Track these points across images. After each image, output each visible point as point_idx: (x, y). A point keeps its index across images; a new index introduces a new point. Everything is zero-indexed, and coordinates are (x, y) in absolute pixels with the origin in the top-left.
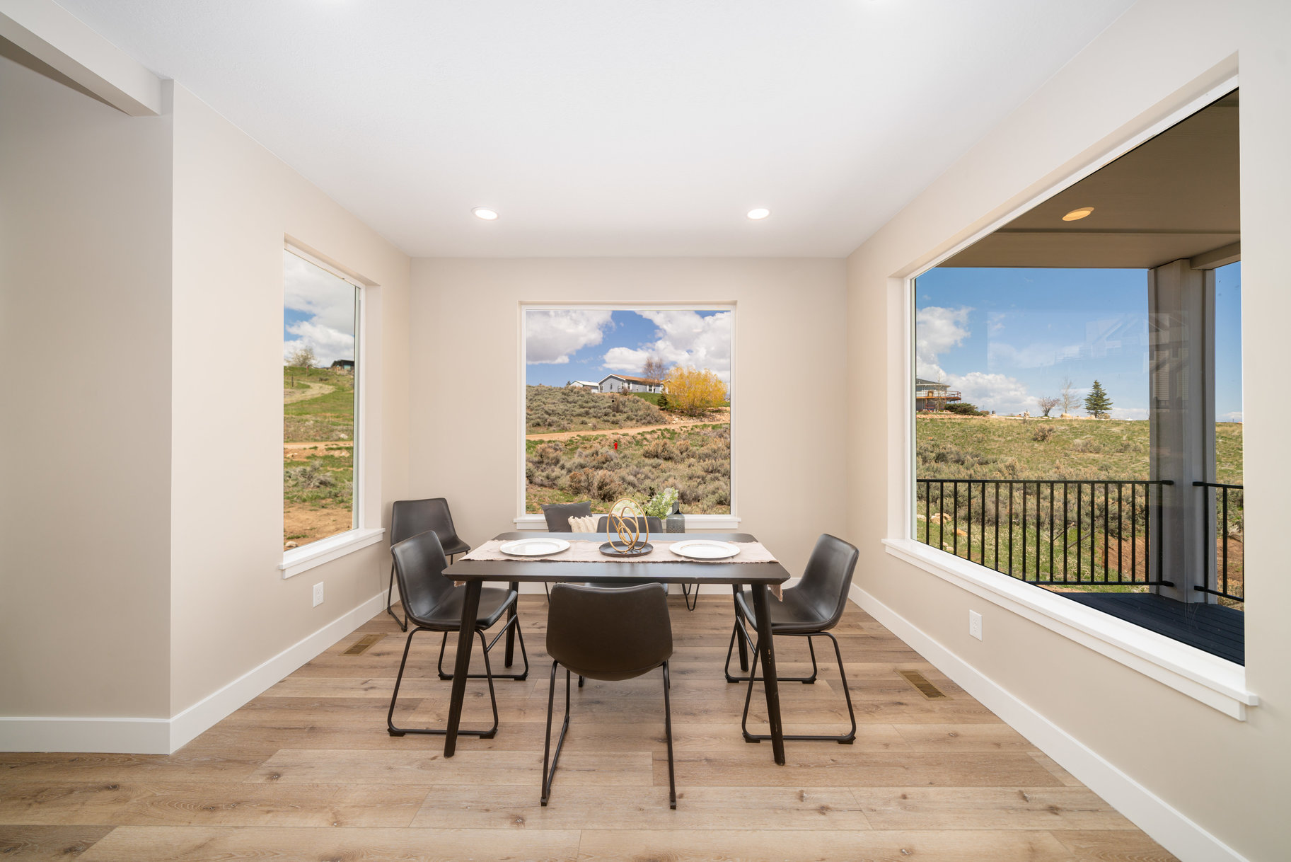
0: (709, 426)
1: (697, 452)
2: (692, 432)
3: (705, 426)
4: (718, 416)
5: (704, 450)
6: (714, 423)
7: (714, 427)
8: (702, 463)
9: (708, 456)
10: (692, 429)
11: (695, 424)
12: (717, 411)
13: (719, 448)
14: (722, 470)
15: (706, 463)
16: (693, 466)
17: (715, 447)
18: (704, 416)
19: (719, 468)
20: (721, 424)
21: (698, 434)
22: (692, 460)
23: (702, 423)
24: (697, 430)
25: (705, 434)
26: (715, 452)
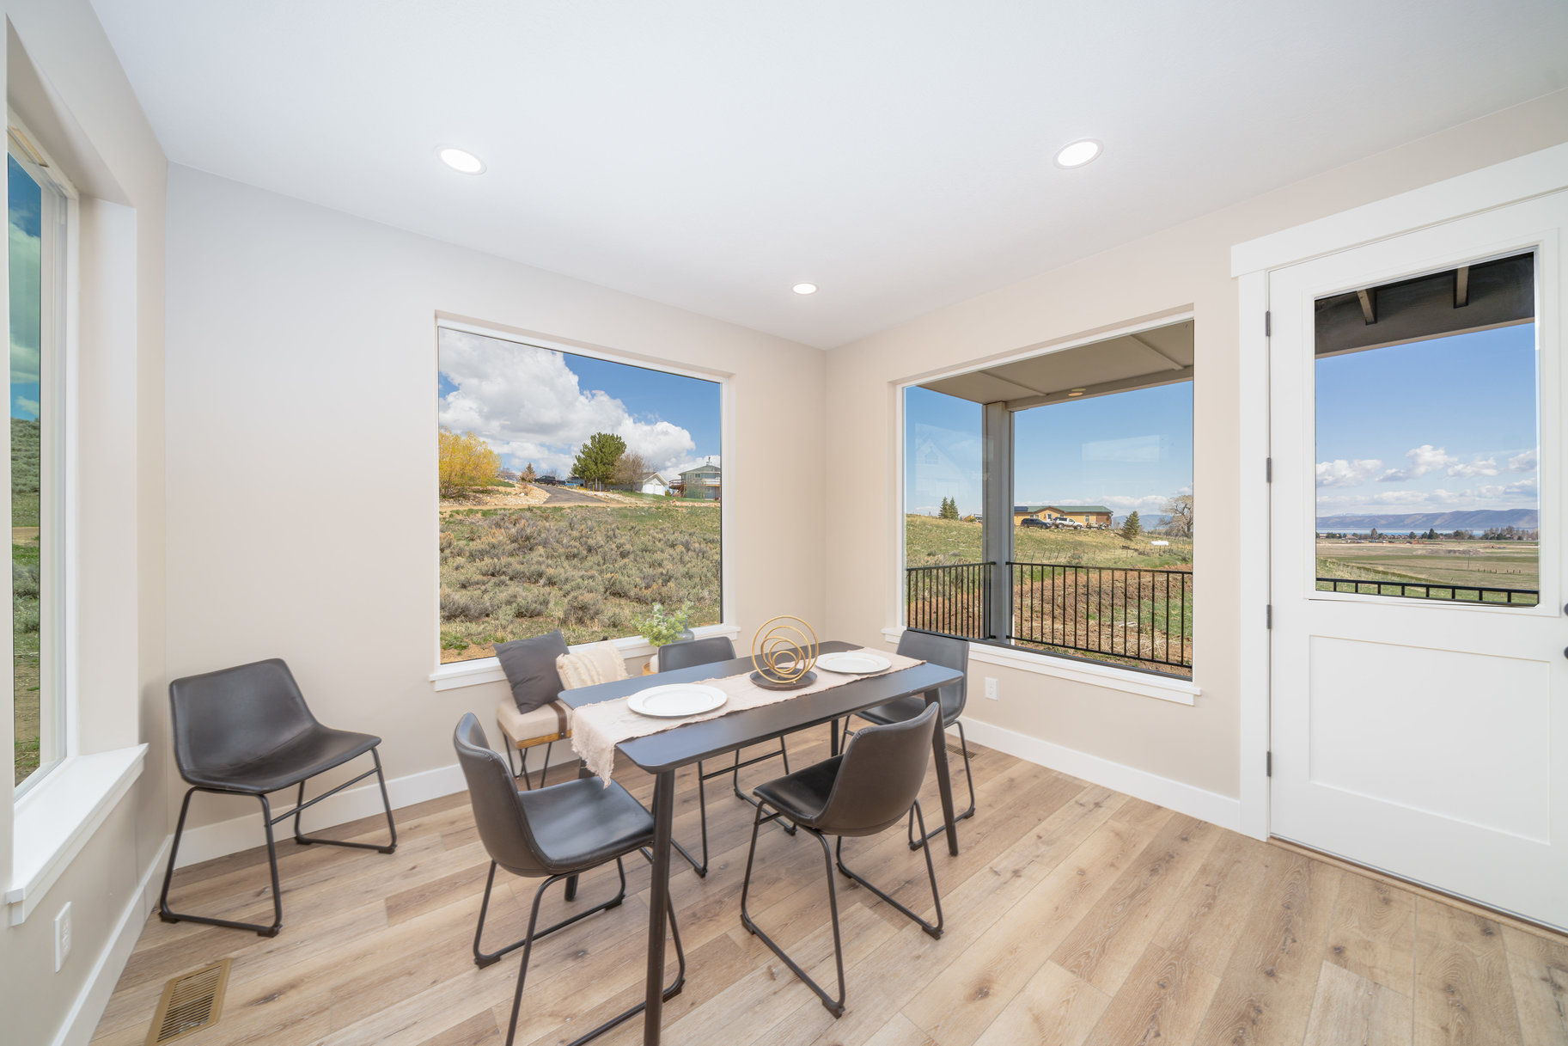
0: (477, 512)
1: (467, 548)
2: (452, 520)
3: (471, 511)
4: (487, 498)
5: (476, 545)
6: (485, 508)
7: (485, 514)
8: (478, 563)
9: (482, 554)
10: (451, 516)
11: (455, 509)
12: (482, 492)
13: (500, 542)
14: (510, 571)
15: (483, 563)
16: (463, 567)
17: (494, 541)
18: (466, 497)
19: (504, 569)
20: (495, 510)
21: (461, 522)
22: (460, 560)
23: (467, 509)
24: (460, 517)
25: (472, 523)
26: (494, 547)
